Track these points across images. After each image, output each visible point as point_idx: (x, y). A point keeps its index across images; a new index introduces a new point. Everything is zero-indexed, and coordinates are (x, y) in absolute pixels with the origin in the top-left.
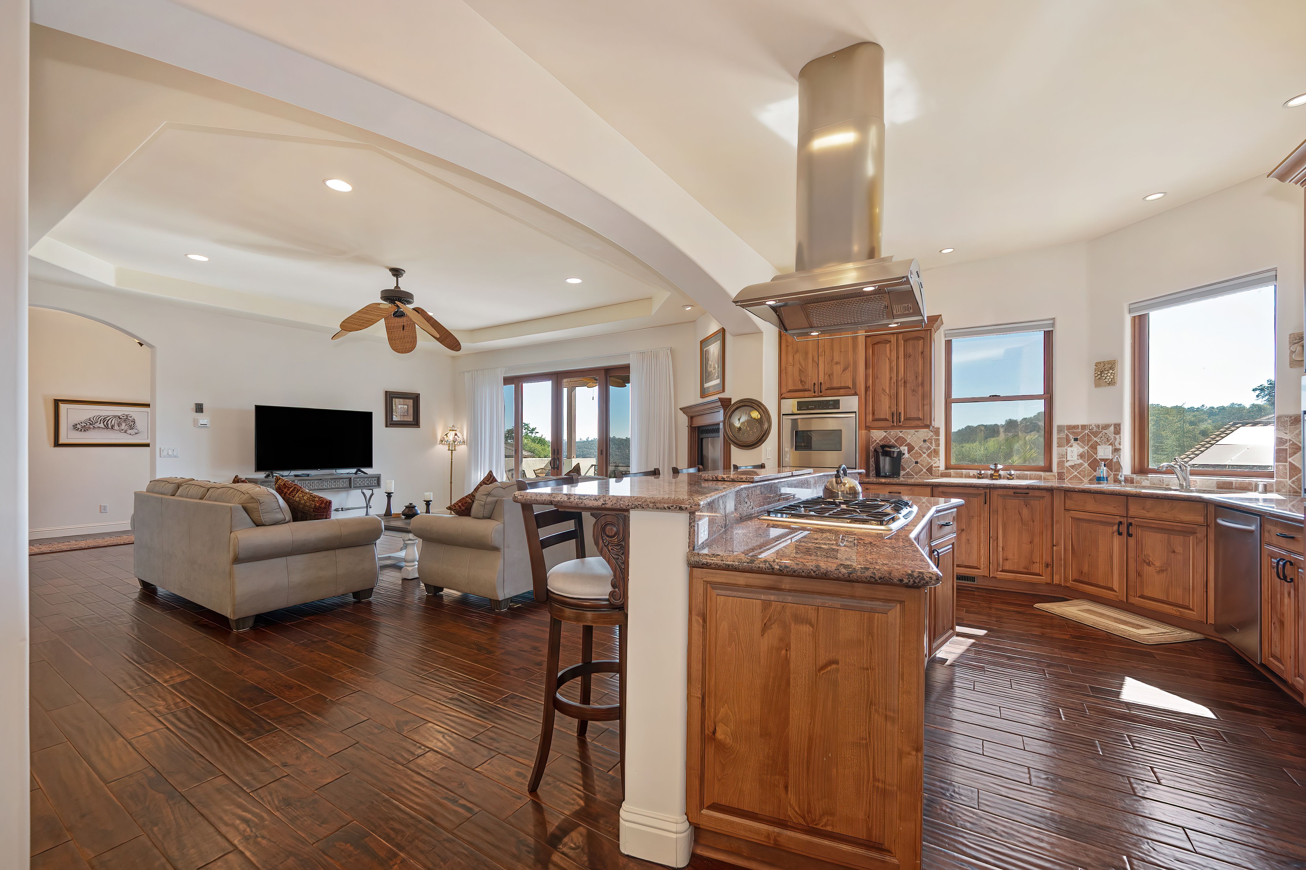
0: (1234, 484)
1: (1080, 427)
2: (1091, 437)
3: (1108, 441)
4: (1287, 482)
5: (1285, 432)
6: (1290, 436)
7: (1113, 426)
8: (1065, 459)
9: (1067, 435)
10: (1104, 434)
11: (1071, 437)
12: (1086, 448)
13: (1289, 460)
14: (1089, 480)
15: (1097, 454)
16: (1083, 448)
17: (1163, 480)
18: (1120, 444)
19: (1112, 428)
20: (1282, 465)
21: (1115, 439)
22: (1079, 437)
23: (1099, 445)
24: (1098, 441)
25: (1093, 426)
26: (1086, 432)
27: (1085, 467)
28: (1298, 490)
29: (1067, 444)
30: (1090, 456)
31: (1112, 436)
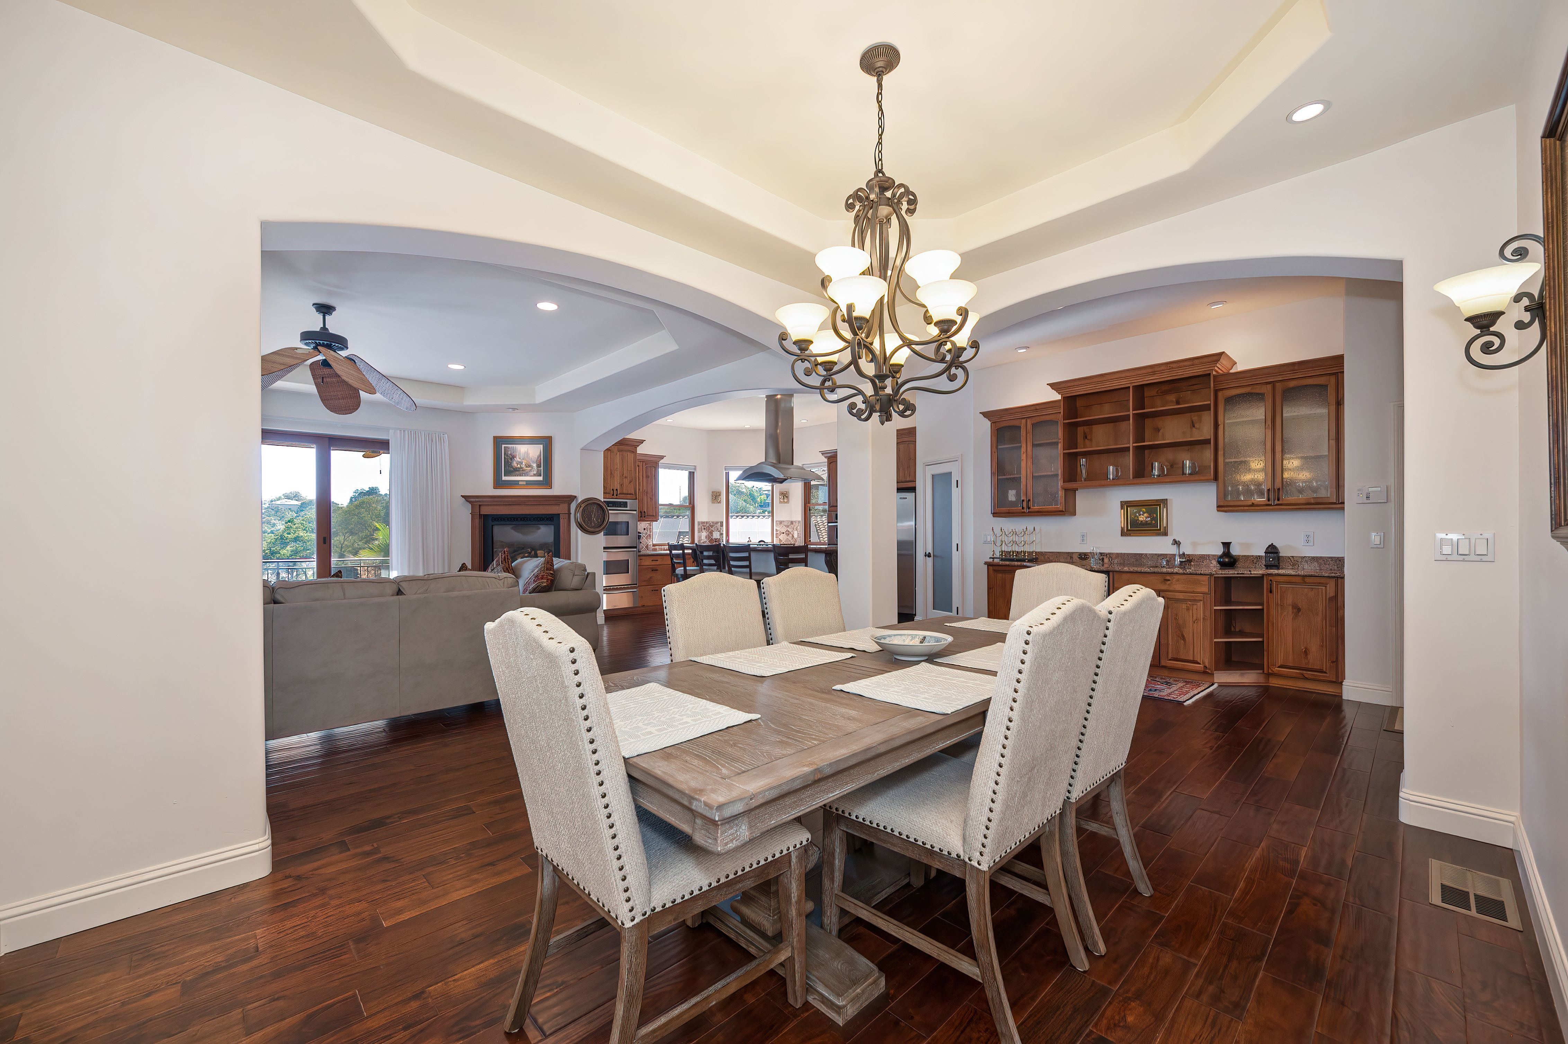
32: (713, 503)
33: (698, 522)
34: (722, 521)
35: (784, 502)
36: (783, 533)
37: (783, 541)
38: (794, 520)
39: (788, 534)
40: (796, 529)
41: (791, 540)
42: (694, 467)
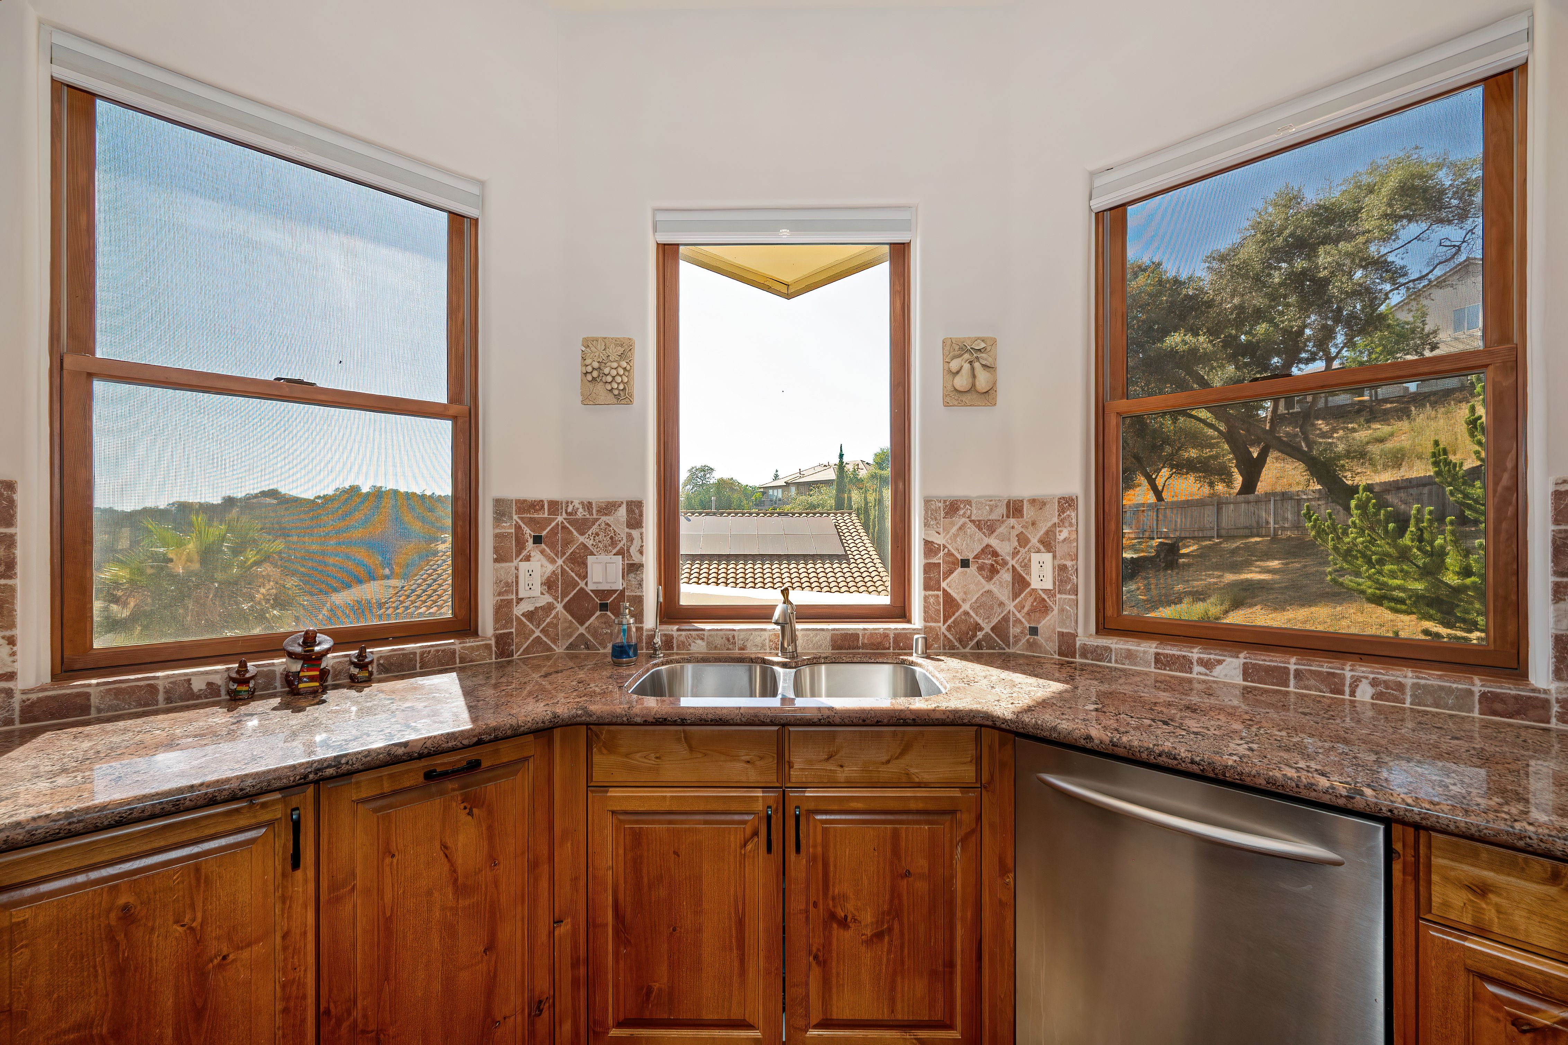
0: (861, 637)
1: (546, 507)
2: (570, 532)
3: (613, 543)
4: (940, 628)
5: (937, 530)
6: (944, 537)
7: (624, 506)
8: (514, 597)
9: (518, 528)
10: (603, 525)
11: (528, 532)
12: (560, 562)
13: (944, 585)
14: (567, 648)
15: (585, 577)
16: (553, 561)
17: (734, 637)
18: (641, 553)
19: (622, 511)
20: (934, 595)
21: (630, 538)
22: (544, 533)
23: (592, 554)
24: (589, 543)
25: (576, 503)
26: (560, 519)
27: (557, 613)
28: (956, 644)
29: (518, 553)
30: (570, 585)
31: (623, 531)
33: (498, 502)
36: (965, 563)
37: (966, 607)
38: (1023, 491)
39: (992, 572)
40: (1048, 544)
41: (1011, 606)
42: (475, 190)
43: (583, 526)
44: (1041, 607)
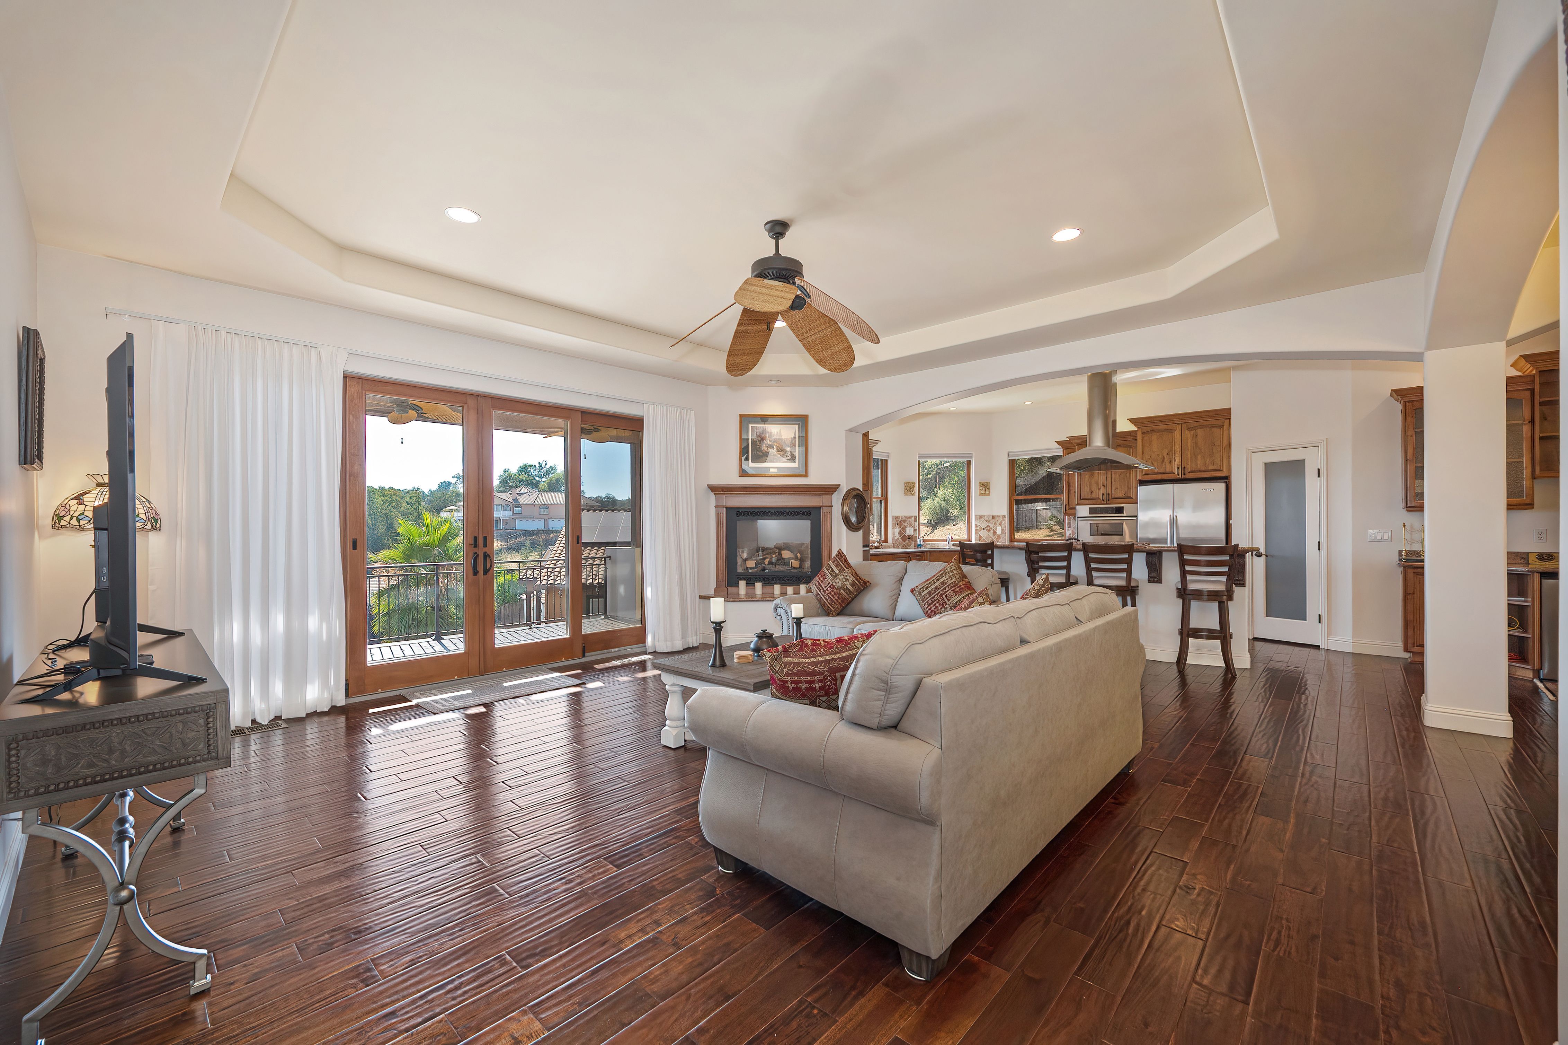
2: (902, 523)
3: (911, 525)
6: (979, 523)
10: (909, 521)
12: (900, 529)
13: (979, 533)
15: (905, 532)
19: (913, 518)
20: (977, 536)
23: (906, 527)
25: (903, 517)
26: (900, 520)
27: (900, 540)
30: (902, 534)
31: (913, 522)
32: (906, 494)
33: (893, 516)
34: (915, 515)
35: (985, 494)
36: (984, 529)
37: (984, 538)
38: (995, 514)
39: (989, 530)
40: (1000, 524)
41: (993, 538)
42: (887, 454)
43: (904, 521)
44: (999, 537)
